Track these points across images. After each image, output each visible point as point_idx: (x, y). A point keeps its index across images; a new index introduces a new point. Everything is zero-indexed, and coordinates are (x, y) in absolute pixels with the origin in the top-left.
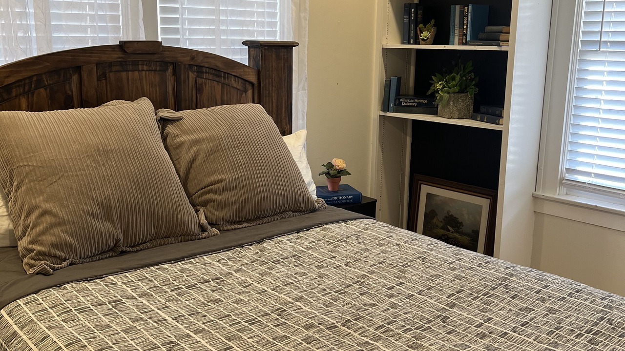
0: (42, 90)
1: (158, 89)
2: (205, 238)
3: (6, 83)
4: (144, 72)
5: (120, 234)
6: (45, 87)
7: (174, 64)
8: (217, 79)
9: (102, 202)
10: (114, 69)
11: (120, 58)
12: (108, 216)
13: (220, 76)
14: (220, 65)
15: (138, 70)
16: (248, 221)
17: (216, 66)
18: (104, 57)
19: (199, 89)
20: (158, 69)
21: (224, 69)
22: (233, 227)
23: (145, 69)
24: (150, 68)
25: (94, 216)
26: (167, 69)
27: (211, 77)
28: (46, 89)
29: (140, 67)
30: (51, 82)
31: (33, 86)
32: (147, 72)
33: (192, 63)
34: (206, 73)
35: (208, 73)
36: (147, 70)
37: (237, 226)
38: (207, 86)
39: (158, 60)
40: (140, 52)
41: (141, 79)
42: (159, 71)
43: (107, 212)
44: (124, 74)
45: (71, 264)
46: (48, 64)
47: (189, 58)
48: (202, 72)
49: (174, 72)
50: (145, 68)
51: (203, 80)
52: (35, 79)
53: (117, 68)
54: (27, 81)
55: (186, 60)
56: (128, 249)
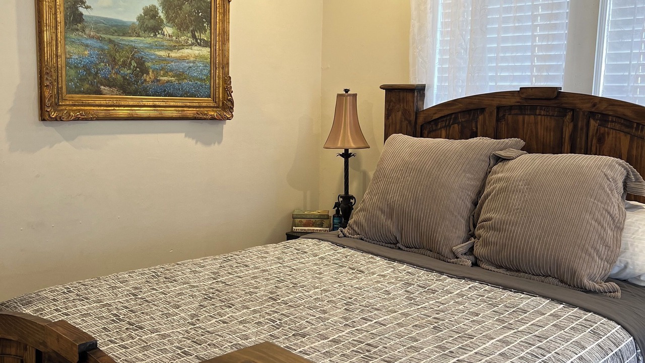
0: (456, 125)
1: (552, 134)
3: (434, 118)
4: (539, 117)
6: (458, 123)
7: (573, 110)
8: (627, 130)
10: (513, 112)
11: (518, 102)
13: (632, 127)
14: (629, 113)
15: (535, 115)
17: (624, 115)
18: (505, 102)
19: (601, 140)
20: (555, 115)
21: (635, 119)
23: (542, 114)
24: (548, 114)
26: (565, 116)
27: (618, 126)
28: (459, 125)
29: (538, 112)
30: (463, 120)
31: (451, 122)
32: (543, 117)
33: (593, 110)
34: (612, 121)
35: (615, 122)
36: (543, 115)
38: (611, 136)
39: (555, 105)
40: (533, 97)
41: (536, 123)
42: (556, 116)
44: (520, 118)
45: (362, 239)
46: (462, 105)
47: (589, 105)
48: (608, 121)
49: (573, 119)
50: (542, 113)
51: (606, 129)
52: (453, 116)
53: (516, 111)
54: (448, 118)
55: (587, 107)
56: (403, 248)
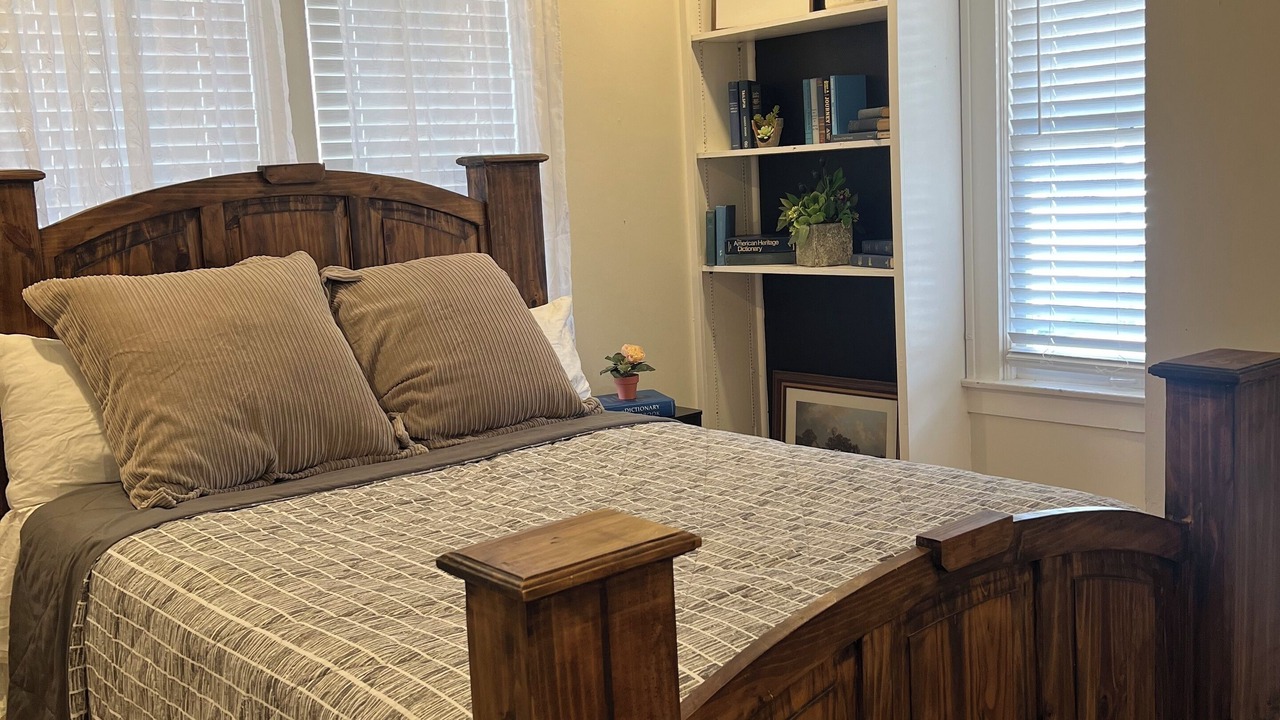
0: (142, 247)
1: (321, 239)
2: (406, 457)
3: (88, 238)
4: (298, 213)
5: (272, 451)
6: (146, 242)
7: (346, 199)
8: (417, 220)
9: (244, 402)
10: (251, 210)
11: (260, 192)
12: (253, 420)
13: (420, 215)
14: (420, 198)
15: (290, 210)
16: (474, 433)
17: (414, 199)
18: (236, 193)
19: (387, 237)
20: (320, 208)
21: (427, 204)
22: (450, 442)
23: (300, 209)
24: (308, 207)
25: (231, 422)
26: (335, 207)
27: (406, 217)
28: (148, 245)
29: (292, 206)
30: (155, 234)
31: (128, 241)
32: (304, 213)
33: (374, 195)
34: (398, 210)
35: (402, 210)
36: (303, 210)
37: (456, 441)
38: (401, 231)
39: (321, 193)
40: (290, 181)
41: (294, 225)
42: (322, 210)
43: (253, 419)
44: (267, 217)
45: (201, 496)
46: (149, 206)
47: (367, 188)
48: (392, 210)
49: (347, 212)
50: (300, 206)
51: (395, 222)
52: (130, 230)
53: (257, 208)
54: (119, 234)
55: (365, 191)
56: (287, 476)
